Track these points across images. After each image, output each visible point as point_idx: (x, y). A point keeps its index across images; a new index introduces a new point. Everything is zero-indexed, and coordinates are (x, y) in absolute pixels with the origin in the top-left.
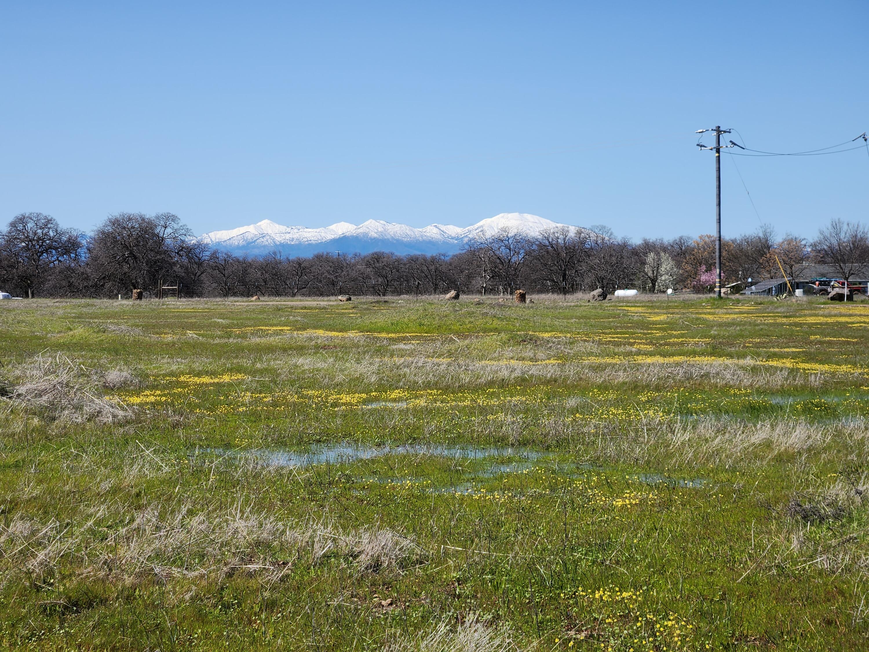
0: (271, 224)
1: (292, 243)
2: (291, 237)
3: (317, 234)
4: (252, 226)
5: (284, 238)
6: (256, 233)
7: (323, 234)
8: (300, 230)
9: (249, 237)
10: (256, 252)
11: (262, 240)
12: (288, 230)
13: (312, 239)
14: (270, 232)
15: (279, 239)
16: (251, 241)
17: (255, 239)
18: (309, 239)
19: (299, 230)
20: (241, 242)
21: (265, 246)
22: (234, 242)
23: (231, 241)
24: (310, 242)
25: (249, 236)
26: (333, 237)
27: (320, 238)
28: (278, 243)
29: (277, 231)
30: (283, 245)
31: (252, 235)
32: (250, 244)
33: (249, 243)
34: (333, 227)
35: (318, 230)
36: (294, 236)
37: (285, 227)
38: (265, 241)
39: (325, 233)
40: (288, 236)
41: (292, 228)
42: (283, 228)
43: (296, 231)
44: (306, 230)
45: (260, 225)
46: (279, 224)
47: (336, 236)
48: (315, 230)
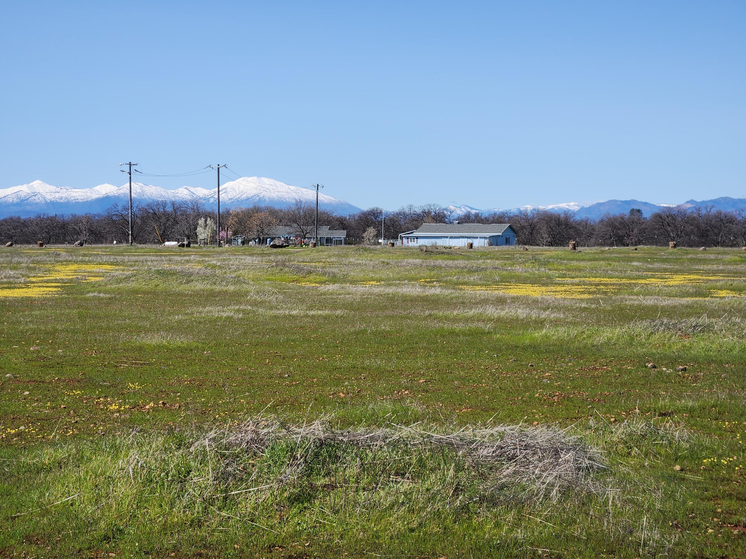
0: (42, 185)
1: (61, 201)
2: (60, 195)
3: (83, 193)
4: (25, 186)
5: (54, 196)
6: (29, 192)
7: (89, 194)
8: (69, 190)
9: (23, 196)
10: (29, 208)
11: (34, 198)
12: (58, 190)
13: (79, 198)
14: (41, 191)
15: (49, 197)
16: (24, 198)
17: (28, 197)
18: (76, 198)
19: (67, 190)
20: (15, 199)
21: (36, 204)
22: (9, 199)
23: (6, 199)
24: (78, 201)
25: (23, 195)
26: (97, 196)
27: (86, 197)
28: (49, 201)
29: (47, 190)
30: (53, 204)
31: (25, 194)
32: (23, 202)
33: (22, 201)
34: (98, 188)
35: (84, 190)
36: (63, 195)
37: (55, 187)
38: (37, 199)
39: (91, 193)
40: (57, 195)
41: (61, 188)
42: (53, 188)
43: (65, 190)
44: (74, 190)
45: (33, 185)
46: (50, 184)
47: (100, 196)
48: (81, 190)
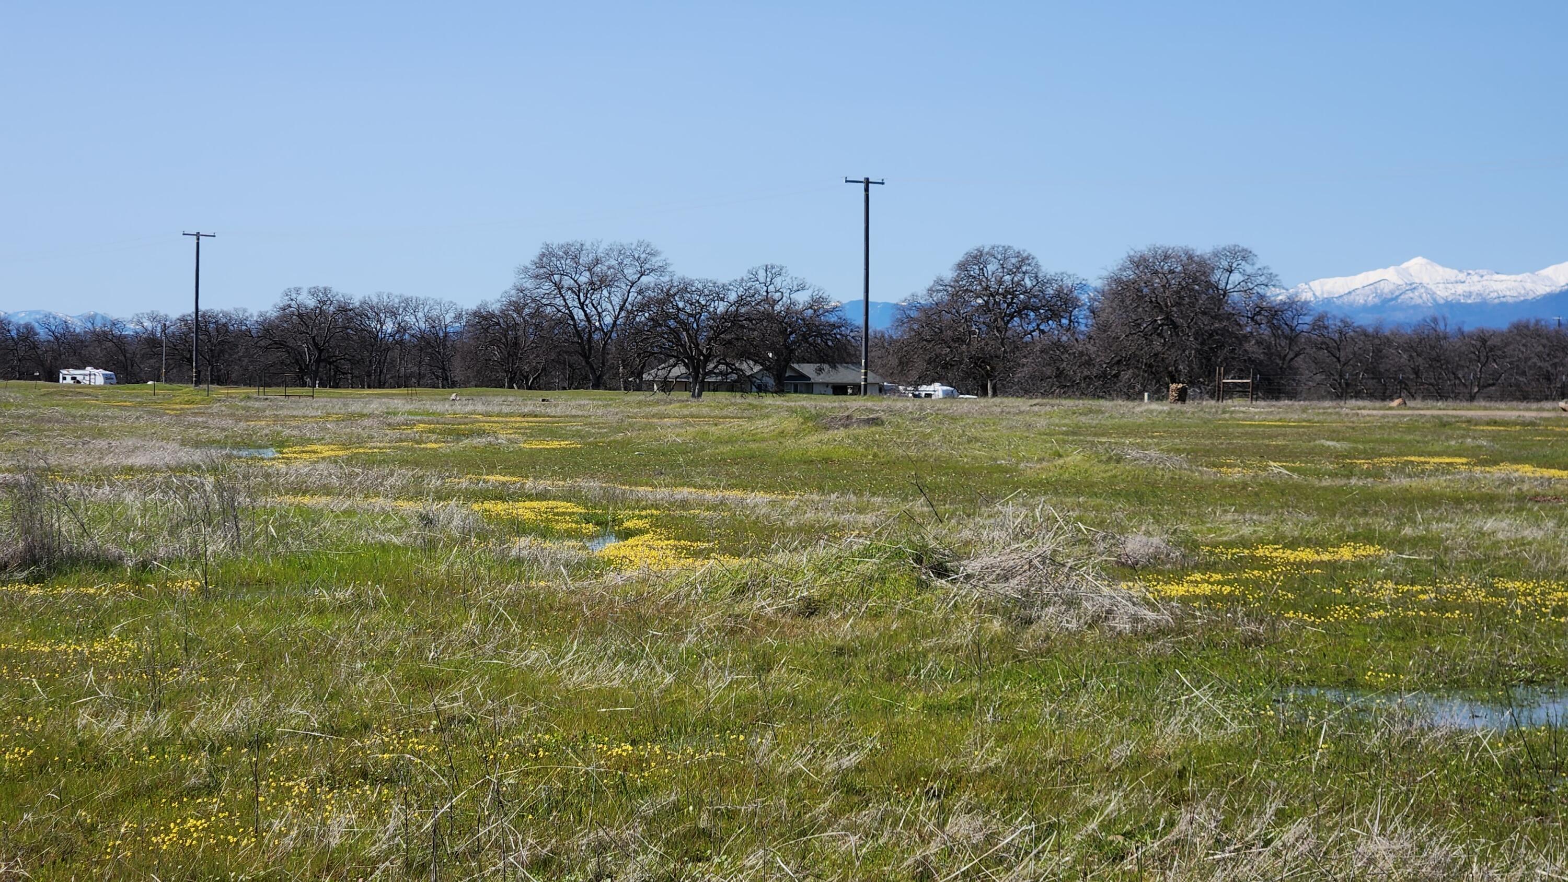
0: (1429, 267)
1: (1469, 301)
2: (1467, 289)
3: (1516, 284)
4: (1391, 270)
5: (1453, 291)
6: (1400, 282)
7: (1529, 286)
8: (1485, 278)
9: (1386, 290)
10: (1399, 317)
11: (1411, 295)
12: (1462, 276)
13: (1508, 293)
14: (1426, 280)
15: (1443, 293)
16: (1389, 296)
17: (1397, 293)
18: (1501, 295)
19: (1482, 276)
20: (1370, 298)
21: (1416, 307)
22: (1357, 298)
23: (1352, 297)
24: (1504, 300)
25: (1386, 288)
26: (1548, 290)
27: (1523, 292)
28: (1442, 301)
29: (1439, 279)
30: (1452, 306)
31: (1392, 287)
32: (1387, 302)
33: (1385, 301)
34: (1549, 271)
35: (1519, 277)
36: (1472, 289)
37: (1456, 271)
38: (1416, 297)
39: (1534, 282)
40: (1460, 289)
41: (1469, 274)
42: (1451, 274)
43: (1476, 278)
44: (1496, 277)
45: (1408, 268)
46: (1444, 265)
47: (1554, 288)
48: (1513, 277)
